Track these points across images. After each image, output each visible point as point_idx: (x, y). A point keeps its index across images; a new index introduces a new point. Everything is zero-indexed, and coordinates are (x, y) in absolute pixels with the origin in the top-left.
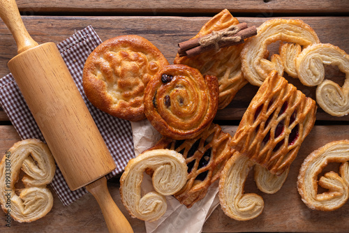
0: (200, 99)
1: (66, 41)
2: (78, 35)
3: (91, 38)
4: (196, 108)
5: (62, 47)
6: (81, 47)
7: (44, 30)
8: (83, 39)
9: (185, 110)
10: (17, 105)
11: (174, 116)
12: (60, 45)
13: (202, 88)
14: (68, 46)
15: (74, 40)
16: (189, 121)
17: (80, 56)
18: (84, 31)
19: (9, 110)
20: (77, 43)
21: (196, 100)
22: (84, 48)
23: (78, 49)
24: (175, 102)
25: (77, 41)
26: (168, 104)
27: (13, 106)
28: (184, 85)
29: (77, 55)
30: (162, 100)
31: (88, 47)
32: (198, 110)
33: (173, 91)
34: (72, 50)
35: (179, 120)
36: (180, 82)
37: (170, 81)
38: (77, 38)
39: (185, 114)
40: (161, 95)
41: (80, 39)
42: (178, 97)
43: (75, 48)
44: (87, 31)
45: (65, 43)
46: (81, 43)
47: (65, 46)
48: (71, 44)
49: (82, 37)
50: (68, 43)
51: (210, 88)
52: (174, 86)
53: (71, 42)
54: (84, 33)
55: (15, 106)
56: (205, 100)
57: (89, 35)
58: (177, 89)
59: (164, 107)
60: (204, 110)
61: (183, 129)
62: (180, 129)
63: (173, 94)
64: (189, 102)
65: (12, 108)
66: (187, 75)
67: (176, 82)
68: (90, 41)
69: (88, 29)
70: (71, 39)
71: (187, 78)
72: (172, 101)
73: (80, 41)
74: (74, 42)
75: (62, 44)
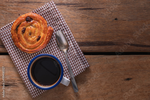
1: (40, 8)
2: (46, 5)
3: (53, 7)
5: (38, 11)
6: (48, 12)
7: (4, 3)
8: (49, 8)
10: (11, 41)
11: (24, 39)
12: (36, 10)
14: (41, 11)
15: (44, 8)
16: (30, 45)
17: (47, 17)
18: (50, 3)
19: (7, 44)
20: (46, 10)
22: (50, 13)
23: (46, 13)
25: (46, 8)
26: (24, 32)
27: (9, 42)
28: (35, 27)
29: (46, 16)
31: (51, 12)
34: (43, 13)
35: (25, 42)
36: (34, 24)
37: (30, 21)
38: (46, 7)
40: (22, 26)
41: (47, 7)
42: (30, 31)
43: (45, 12)
44: (51, 4)
45: (39, 9)
46: (48, 10)
47: (39, 11)
48: (42, 10)
49: (49, 6)
50: (41, 10)
52: (31, 24)
53: (43, 9)
54: (50, 5)
55: (10, 42)
57: (52, 6)
59: (21, 32)
61: (25, 47)
62: (23, 46)
63: (28, 29)
64: (34, 36)
65: (8, 43)
66: (40, 22)
68: (53, 9)
69: (52, 2)
70: (43, 7)
73: (47, 9)
74: (44, 9)
75: (38, 10)
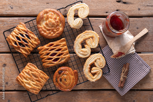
0: (72, 79)
4: (70, 82)
9: (66, 83)
13: (72, 75)
21: (70, 79)
24: (63, 80)
30: (59, 79)
32: (71, 83)
33: (63, 76)
39: (67, 84)
51: (75, 75)
56: (73, 79)
58: (64, 76)
60: (73, 83)
67: (64, 73)
71: (67, 72)
72: (62, 80)
